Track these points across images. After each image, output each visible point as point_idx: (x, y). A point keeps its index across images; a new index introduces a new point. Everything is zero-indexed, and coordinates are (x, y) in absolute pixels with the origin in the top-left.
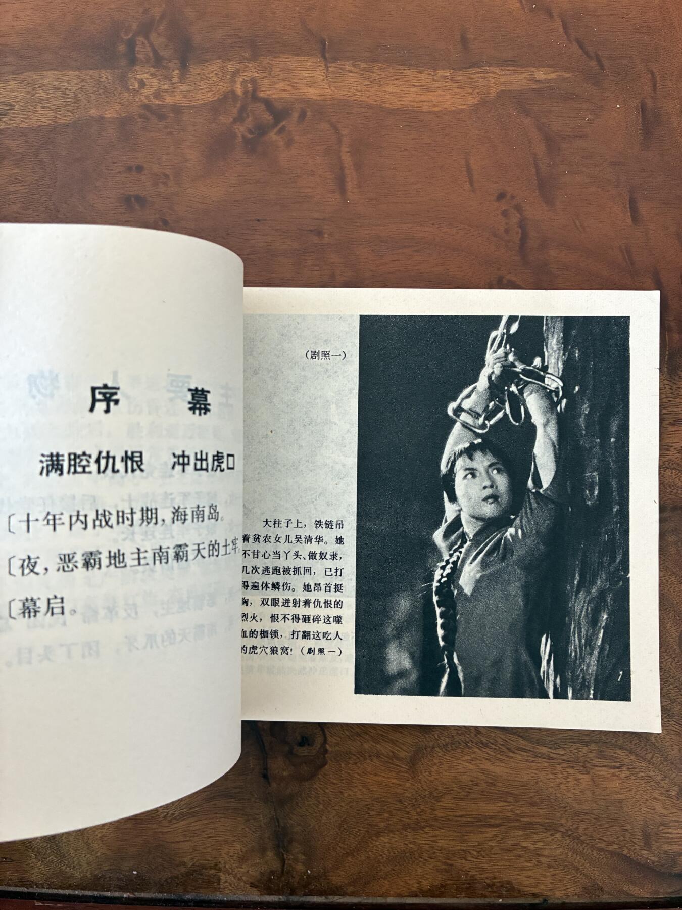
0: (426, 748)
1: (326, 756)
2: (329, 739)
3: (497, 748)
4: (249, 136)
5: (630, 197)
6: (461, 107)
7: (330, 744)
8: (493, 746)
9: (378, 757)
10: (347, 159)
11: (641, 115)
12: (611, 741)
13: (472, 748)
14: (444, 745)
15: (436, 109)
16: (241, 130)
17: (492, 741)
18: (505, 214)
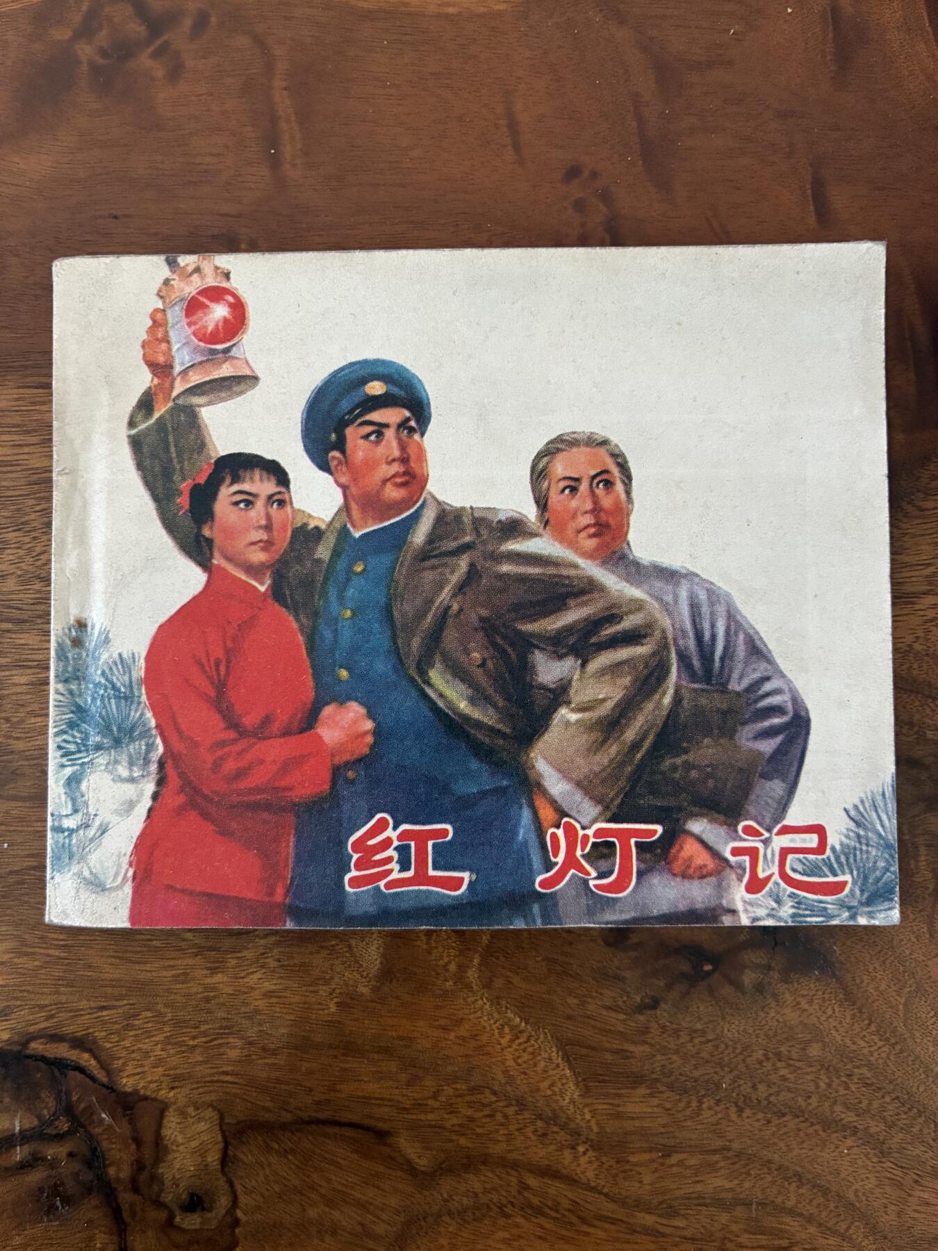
0: (424, 1218)
1: (237, 1231)
2: (243, 1199)
3: (558, 1216)
4: (100, 61)
5: (813, 178)
6: (497, 7)
7: (245, 1208)
8: (553, 1214)
9: (334, 1233)
10: (283, 103)
11: (831, 27)
12: (773, 1202)
13: (513, 1216)
14: (459, 1213)
15: (451, 10)
16: (86, 51)
17: (549, 1203)
18: (579, 206)
